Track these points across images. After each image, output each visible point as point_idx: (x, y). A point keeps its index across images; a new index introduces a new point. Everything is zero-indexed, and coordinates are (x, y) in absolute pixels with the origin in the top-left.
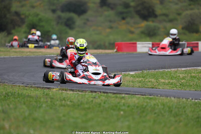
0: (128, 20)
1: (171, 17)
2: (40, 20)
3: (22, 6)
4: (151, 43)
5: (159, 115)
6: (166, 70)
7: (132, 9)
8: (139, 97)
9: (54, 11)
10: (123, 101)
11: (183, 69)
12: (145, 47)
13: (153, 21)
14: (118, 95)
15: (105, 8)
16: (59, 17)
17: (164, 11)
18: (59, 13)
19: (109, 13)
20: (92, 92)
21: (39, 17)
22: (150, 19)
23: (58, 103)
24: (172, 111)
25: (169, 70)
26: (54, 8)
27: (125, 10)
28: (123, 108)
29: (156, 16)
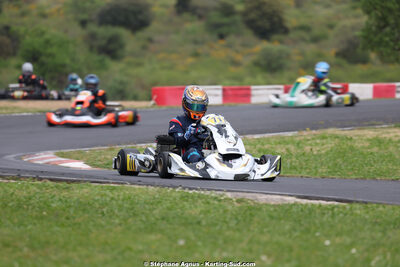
0: (231, 39)
1: (316, 32)
2: (47, 42)
3: (23, 14)
7: (238, 18)
9: (83, 23)
15: (186, 15)
16: (93, 36)
18: (93, 28)
19: (193, 26)
26: (84, 16)
27: (225, 20)
29: (286, 31)
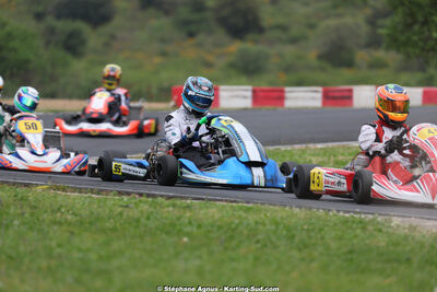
0: (201, 37)
2: (10, 36)
4: (250, 88)
5: (265, 246)
6: (283, 148)
7: (209, 15)
8: (224, 207)
9: (39, 17)
10: (188, 214)
11: (319, 146)
12: (237, 96)
13: (256, 42)
14: (178, 202)
15: (152, 11)
16: (51, 31)
17: (280, 20)
18: (50, 20)
19: (159, 23)
20: (120, 193)
21: (8, 28)
22: (250, 36)
23: (47, 217)
24: (293, 237)
25: (289, 148)
26: (40, 9)
27: (196, 17)
28: (188, 229)
29: (261, 30)
